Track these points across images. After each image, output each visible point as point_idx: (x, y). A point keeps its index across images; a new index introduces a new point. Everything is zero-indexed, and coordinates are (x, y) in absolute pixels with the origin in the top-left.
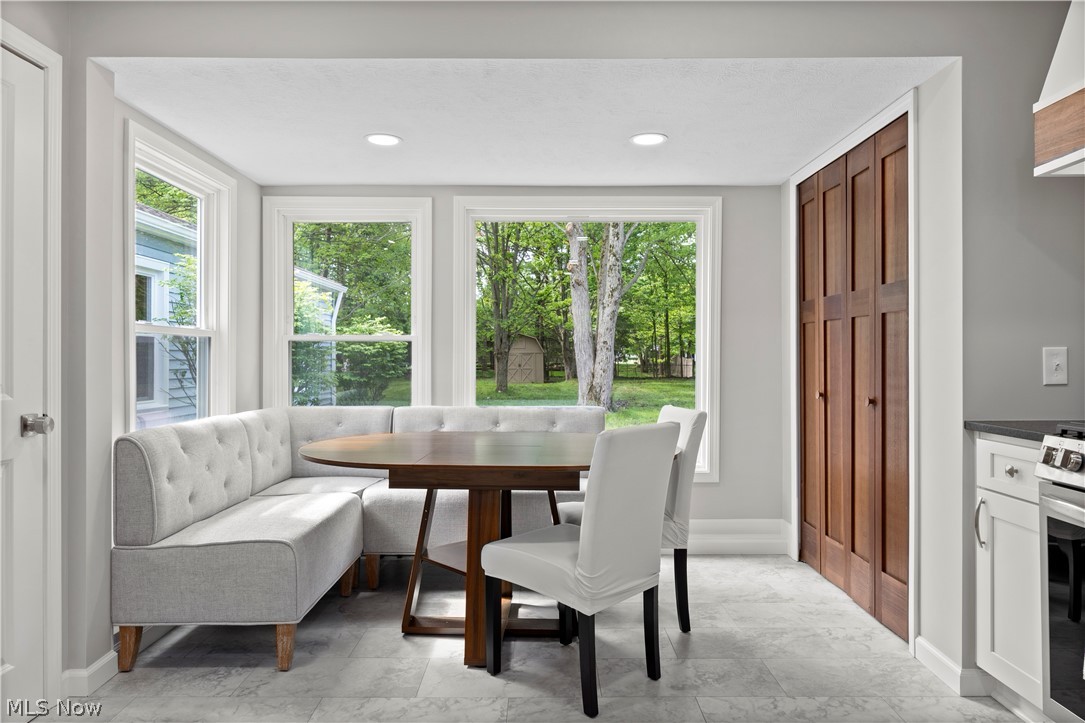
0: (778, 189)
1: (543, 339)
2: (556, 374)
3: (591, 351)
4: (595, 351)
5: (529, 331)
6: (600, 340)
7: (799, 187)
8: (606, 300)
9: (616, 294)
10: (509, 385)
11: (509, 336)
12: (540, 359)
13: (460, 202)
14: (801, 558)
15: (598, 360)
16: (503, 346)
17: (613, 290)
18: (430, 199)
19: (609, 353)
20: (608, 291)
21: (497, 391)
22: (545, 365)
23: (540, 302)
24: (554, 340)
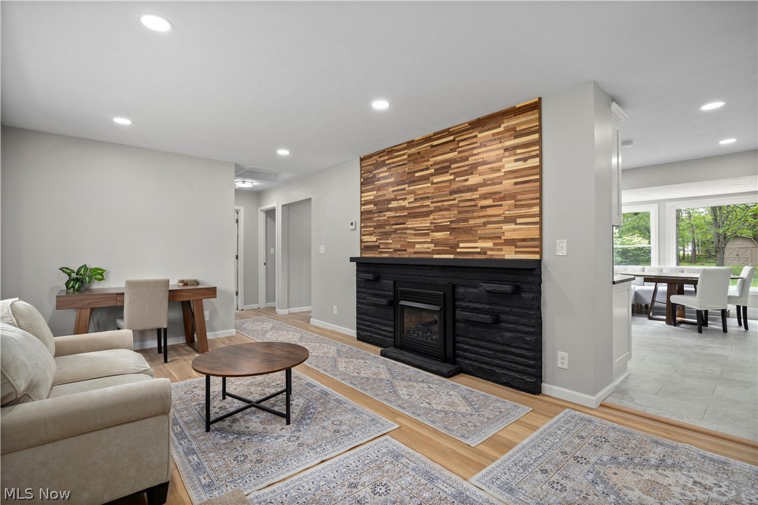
16: (721, 243)
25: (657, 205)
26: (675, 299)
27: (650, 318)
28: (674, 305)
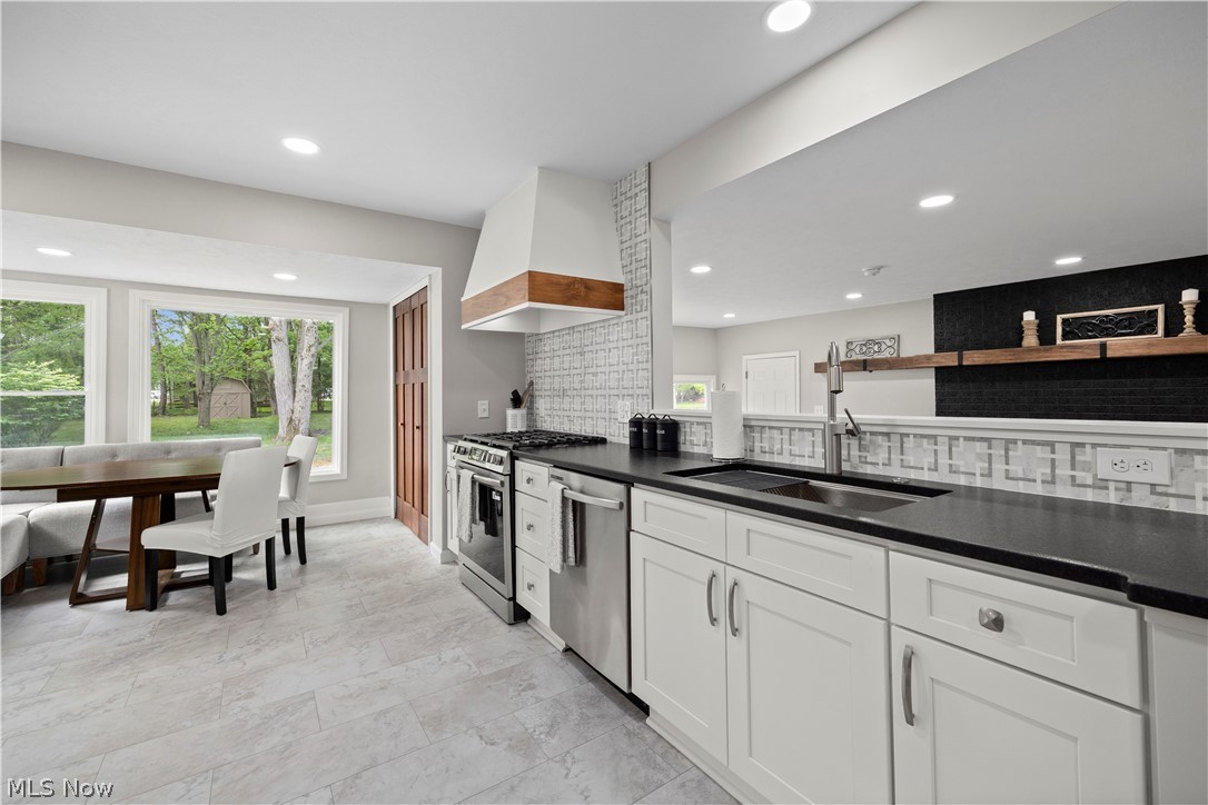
0: (386, 306)
1: (250, 382)
2: (263, 409)
3: (290, 392)
4: (294, 392)
5: (235, 374)
6: (299, 384)
7: (394, 307)
8: (304, 353)
9: (313, 349)
10: (212, 420)
11: (212, 379)
12: (247, 398)
13: (135, 296)
14: (396, 517)
15: (296, 399)
16: (206, 387)
17: (310, 346)
18: (106, 290)
19: (306, 395)
20: (306, 346)
21: (198, 427)
22: (252, 403)
23: (246, 351)
24: (261, 382)
25: (104, 292)
26: (155, 537)
27: (79, 600)
28: (152, 555)
